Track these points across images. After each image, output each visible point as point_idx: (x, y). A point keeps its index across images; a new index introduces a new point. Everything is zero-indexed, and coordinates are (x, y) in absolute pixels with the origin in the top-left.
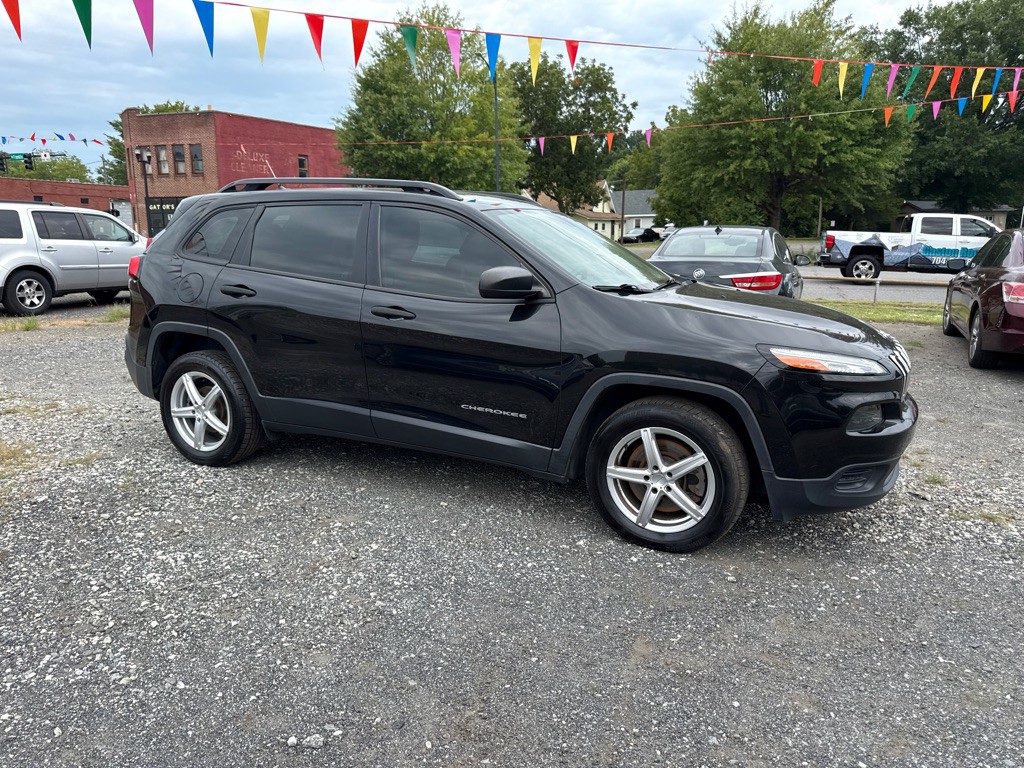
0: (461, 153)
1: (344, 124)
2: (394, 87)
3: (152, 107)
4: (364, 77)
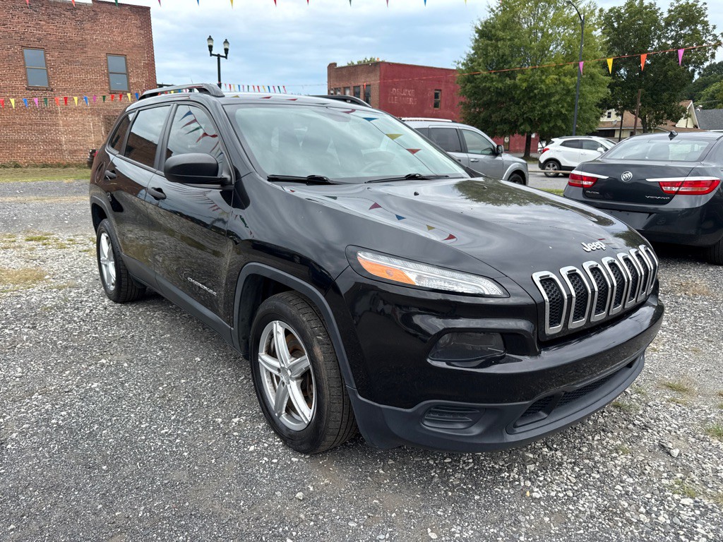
0: (547, 81)
1: (463, 64)
2: (501, 34)
4: (480, 28)
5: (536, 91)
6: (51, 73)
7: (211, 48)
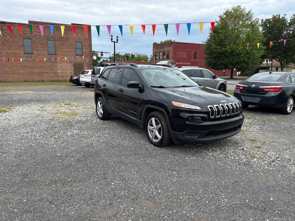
0: (239, 49)
1: (205, 43)
2: (220, 31)
3: (163, 42)
6: (56, 49)
7: (112, 39)
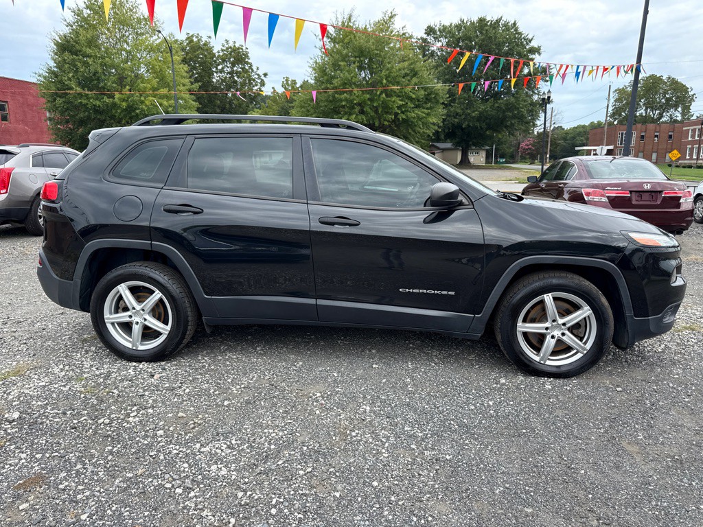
5: (137, 111)
